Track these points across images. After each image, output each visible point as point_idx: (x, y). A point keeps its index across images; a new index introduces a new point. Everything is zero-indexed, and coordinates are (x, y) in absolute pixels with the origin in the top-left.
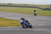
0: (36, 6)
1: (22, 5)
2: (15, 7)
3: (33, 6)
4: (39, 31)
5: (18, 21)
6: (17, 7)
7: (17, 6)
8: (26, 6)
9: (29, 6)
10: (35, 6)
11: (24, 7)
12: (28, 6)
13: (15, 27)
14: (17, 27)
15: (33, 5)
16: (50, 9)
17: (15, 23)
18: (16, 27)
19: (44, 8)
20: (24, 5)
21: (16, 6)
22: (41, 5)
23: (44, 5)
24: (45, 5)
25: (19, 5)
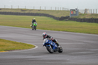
0: (44, 13)
1: (17, 11)
2: (3, 15)
3: (39, 12)
4: (50, 61)
5: (9, 42)
6: (8, 14)
7: (8, 12)
8: (26, 12)
9: (31, 12)
10: (42, 12)
11: (22, 15)
12: (29, 13)
13: (4, 53)
14: (9, 53)
15: (39, 10)
16: (71, 18)
17: (5, 45)
18: (7, 53)
19: (60, 17)
20: (22, 10)
21: (6, 12)
22: (53, 11)
23: (59, 10)
24: (62, 10)
25: (12, 11)
